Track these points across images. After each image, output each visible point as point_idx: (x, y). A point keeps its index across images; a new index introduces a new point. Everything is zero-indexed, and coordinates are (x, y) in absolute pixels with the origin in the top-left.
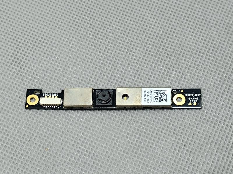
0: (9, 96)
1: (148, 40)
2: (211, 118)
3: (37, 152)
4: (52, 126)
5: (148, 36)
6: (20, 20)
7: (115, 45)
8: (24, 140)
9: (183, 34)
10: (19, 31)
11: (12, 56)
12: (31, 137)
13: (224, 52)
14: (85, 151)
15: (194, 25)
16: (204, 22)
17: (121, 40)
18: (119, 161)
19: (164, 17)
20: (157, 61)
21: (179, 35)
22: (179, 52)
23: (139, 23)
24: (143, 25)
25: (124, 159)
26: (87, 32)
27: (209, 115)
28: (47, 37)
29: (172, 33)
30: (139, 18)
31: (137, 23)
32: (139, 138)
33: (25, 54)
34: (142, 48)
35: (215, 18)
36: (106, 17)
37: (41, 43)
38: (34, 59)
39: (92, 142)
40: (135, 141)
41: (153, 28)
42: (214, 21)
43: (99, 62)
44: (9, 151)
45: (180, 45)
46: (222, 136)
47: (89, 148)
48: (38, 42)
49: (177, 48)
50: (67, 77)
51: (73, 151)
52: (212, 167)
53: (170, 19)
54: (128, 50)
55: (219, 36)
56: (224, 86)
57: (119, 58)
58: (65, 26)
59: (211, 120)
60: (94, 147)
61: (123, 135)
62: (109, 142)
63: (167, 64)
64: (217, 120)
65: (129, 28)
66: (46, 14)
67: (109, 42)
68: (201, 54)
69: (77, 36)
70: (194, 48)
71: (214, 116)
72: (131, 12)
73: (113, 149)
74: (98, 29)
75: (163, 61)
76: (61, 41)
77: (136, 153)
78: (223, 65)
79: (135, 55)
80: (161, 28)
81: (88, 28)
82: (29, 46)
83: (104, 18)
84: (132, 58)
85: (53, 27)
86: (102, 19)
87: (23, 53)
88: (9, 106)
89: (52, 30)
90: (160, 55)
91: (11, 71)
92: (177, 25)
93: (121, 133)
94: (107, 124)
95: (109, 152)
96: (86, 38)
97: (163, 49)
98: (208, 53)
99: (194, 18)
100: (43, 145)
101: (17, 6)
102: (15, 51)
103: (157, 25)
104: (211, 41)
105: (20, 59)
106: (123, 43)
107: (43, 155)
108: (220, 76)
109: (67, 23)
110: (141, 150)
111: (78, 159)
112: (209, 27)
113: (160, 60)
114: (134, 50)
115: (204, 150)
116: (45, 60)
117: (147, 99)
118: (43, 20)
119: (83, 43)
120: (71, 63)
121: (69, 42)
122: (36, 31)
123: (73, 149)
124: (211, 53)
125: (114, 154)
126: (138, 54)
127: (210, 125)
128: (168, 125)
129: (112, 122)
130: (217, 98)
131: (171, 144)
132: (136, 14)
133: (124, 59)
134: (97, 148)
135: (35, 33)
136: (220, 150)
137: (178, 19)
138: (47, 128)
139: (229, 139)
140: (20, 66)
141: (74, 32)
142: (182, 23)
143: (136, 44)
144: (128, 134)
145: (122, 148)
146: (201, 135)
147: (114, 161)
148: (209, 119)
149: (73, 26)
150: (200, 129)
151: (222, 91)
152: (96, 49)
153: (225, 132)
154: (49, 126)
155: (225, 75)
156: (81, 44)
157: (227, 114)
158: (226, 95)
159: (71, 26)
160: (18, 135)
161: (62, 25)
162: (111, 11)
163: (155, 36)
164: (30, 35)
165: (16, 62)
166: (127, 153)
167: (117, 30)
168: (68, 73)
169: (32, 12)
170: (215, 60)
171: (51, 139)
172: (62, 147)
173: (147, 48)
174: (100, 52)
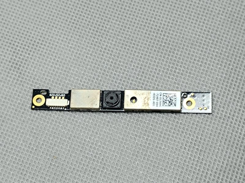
0: (11, 104)
1: (149, 35)
2: (220, 114)
3: (45, 161)
4: (57, 133)
5: (149, 30)
6: (15, 22)
7: (116, 42)
8: (30, 150)
9: (185, 26)
10: (15, 34)
11: (10, 62)
12: (37, 146)
13: (229, 42)
14: (94, 156)
15: (196, 15)
16: (206, 11)
17: (122, 37)
18: (129, 164)
19: (164, 9)
20: (161, 56)
21: (181, 28)
22: (182, 46)
23: (139, 17)
24: (144, 18)
25: (134, 162)
26: (86, 30)
28: (44, 38)
29: (173, 25)
30: (139, 12)
31: (137, 16)
32: (147, 139)
33: (24, 58)
34: (144, 43)
35: (217, 6)
36: (104, 13)
37: (39, 45)
38: (33, 63)
39: (100, 146)
40: (144, 142)
41: (154, 21)
42: (216, 9)
43: (100, 62)
44: (17, 162)
45: (183, 38)
46: (231, 131)
47: (97, 153)
48: (36, 44)
49: (180, 42)
50: (69, 80)
51: (82, 157)
52: (223, 164)
53: (171, 11)
54: (129, 46)
55: (222, 26)
56: (231, 78)
57: (120, 56)
58: (63, 25)
59: (219, 116)
60: (102, 151)
61: (131, 137)
62: (117, 145)
63: (171, 59)
64: (226, 116)
65: (129, 23)
66: (42, 13)
67: (109, 39)
68: (205, 47)
69: (76, 35)
70: (198, 40)
71: (222, 111)
72: (130, 6)
73: (122, 152)
74: (97, 26)
75: (167, 56)
76: (60, 42)
77: (145, 155)
78: (228, 57)
79: (137, 51)
80: (162, 20)
81: (86, 26)
82: (27, 50)
83: (102, 14)
84: (134, 55)
85: (50, 27)
86: (100, 15)
87: (22, 57)
88: (12, 115)
89: (50, 30)
90: (163, 50)
91: (10, 77)
92: (179, 16)
93: (129, 135)
94: (114, 127)
95: (118, 156)
96: (85, 36)
97: (165, 43)
98: (212, 45)
99: (195, 8)
100: (50, 153)
101: (10, 6)
102: (13, 55)
103: (157, 17)
104: (214, 32)
105: (19, 63)
106: (124, 39)
107: (51, 164)
108: (226, 69)
109: (64, 22)
110: (150, 152)
111: (87, 165)
112: (212, 17)
113: (163, 55)
114: (136, 46)
115: (215, 147)
116: (45, 64)
117: (155, 103)
118: (39, 20)
119: (83, 42)
120: (72, 64)
121: (67, 42)
122: (33, 32)
123: (81, 155)
124: (216, 45)
125: (123, 158)
126: (140, 50)
127: (219, 122)
128: (177, 124)
129: (119, 125)
130: (224, 93)
131: (181, 144)
132: (135, 7)
133: (126, 56)
134: (105, 152)
135: (32, 35)
136: (230, 147)
137: (179, 10)
138: (53, 135)
139: (239, 134)
140: (19, 71)
141: (72, 31)
142: (184, 15)
143: (138, 40)
144: (136, 136)
145: (131, 151)
146: (210, 132)
147: (124, 165)
148: (217, 115)
149: (71, 24)
150: (209, 126)
151: (229, 85)
152: (96, 48)
153: (234, 127)
154: (55, 133)
155: (231, 67)
156: (80, 44)
157: (236, 109)
158: (234, 89)
159: (68, 25)
160: (24, 144)
161: (60, 24)
162: (109, 6)
163: (157, 29)
164: (27, 37)
165: (15, 68)
166: (137, 156)
167: (117, 26)
168: (69, 75)
169: (27, 12)
170: (219, 52)
171: (58, 146)
172: (70, 154)
173: (149, 43)
174: (101, 51)
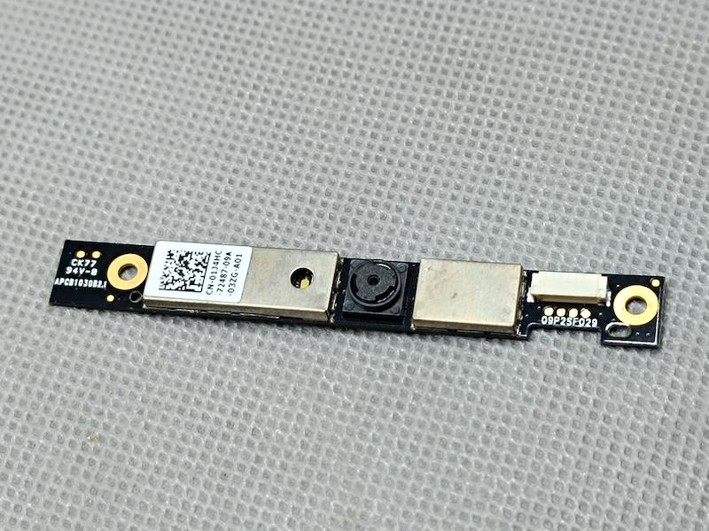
1: (397, 32)
2: (647, 253)
3: (58, 451)
4: (101, 357)
5: (396, 19)
7: (290, 63)
12: (34, 404)
13: (662, 29)
14: (225, 424)
17: (309, 46)
18: (345, 441)
20: (438, 93)
22: (507, 53)
25: (361, 432)
26: (191, 35)
27: (636, 241)
28: (56, 70)
32: (403, 356)
34: (382, 60)
37: (41, 93)
38: (20, 148)
39: (244, 390)
40: (393, 366)
43: (240, 128)
45: (508, 28)
46: (690, 306)
47: (235, 414)
48: (30, 90)
49: (498, 42)
50: (140, 192)
51: (183, 431)
52: (668, 413)
54: (334, 73)
57: (306, 104)
58: (117, 28)
59: (644, 258)
60: (252, 406)
61: (348, 353)
62: (301, 381)
64: (668, 256)
67: (267, 58)
68: (585, 49)
69: (160, 53)
70: (557, 32)
71: (655, 242)
73: (319, 404)
74: (227, 22)
75: (457, 91)
76: (108, 77)
77: (400, 406)
78: (662, 72)
79: (360, 86)
81: (191, 23)
84: (350, 98)
85: (76, 38)
89: (74, 47)
90: (445, 72)
96: (188, 55)
98: (606, 41)
100: (76, 424)
106: (316, 53)
107: (80, 459)
108: (657, 111)
109: (121, 17)
110: (414, 394)
111: (203, 455)
113: (445, 89)
114: (354, 71)
116: (58, 147)
118: (39, 19)
119: (183, 74)
120: (146, 143)
121: (132, 77)
122: (21, 58)
123: (182, 424)
124: (618, 40)
125: (323, 421)
126: (369, 80)
133: (324, 103)
134: (264, 409)
135: (18, 66)
138: (85, 367)
141: (146, 44)
143: (361, 51)
145: (351, 397)
147: (328, 444)
148: (638, 256)
149: (144, 23)
151: (670, 159)
152: (226, 86)
154: (93, 358)
155: (674, 104)
156: (174, 78)
158: (689, 169)
159: (135, 26)
161: (107, 25)
163: (422, 13)
166: (370, 412)
167: (291, 16)
168: (138, 177)
170: (632, 60)
171: (104, 401)
172: (143, 423)
173: (399, 58)
174: (241, 95)
